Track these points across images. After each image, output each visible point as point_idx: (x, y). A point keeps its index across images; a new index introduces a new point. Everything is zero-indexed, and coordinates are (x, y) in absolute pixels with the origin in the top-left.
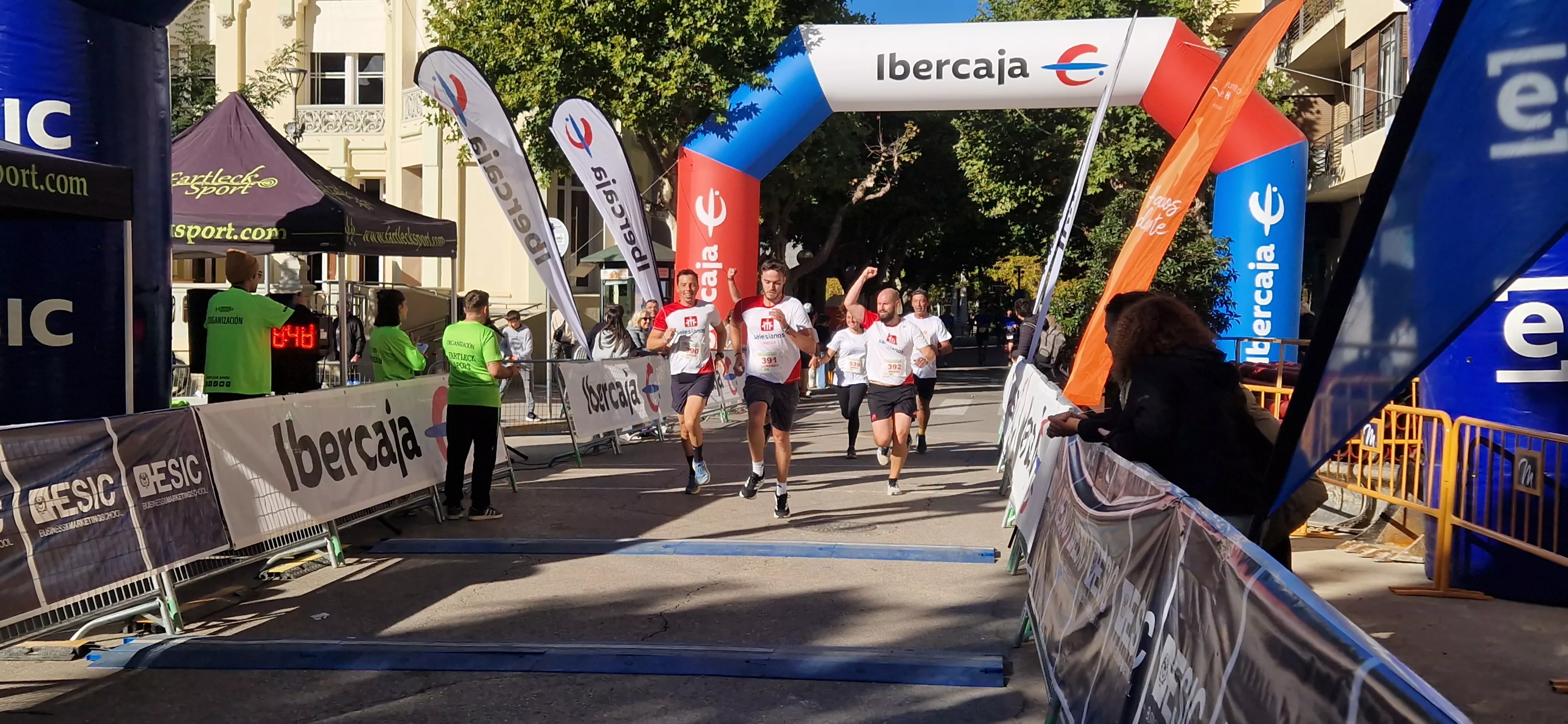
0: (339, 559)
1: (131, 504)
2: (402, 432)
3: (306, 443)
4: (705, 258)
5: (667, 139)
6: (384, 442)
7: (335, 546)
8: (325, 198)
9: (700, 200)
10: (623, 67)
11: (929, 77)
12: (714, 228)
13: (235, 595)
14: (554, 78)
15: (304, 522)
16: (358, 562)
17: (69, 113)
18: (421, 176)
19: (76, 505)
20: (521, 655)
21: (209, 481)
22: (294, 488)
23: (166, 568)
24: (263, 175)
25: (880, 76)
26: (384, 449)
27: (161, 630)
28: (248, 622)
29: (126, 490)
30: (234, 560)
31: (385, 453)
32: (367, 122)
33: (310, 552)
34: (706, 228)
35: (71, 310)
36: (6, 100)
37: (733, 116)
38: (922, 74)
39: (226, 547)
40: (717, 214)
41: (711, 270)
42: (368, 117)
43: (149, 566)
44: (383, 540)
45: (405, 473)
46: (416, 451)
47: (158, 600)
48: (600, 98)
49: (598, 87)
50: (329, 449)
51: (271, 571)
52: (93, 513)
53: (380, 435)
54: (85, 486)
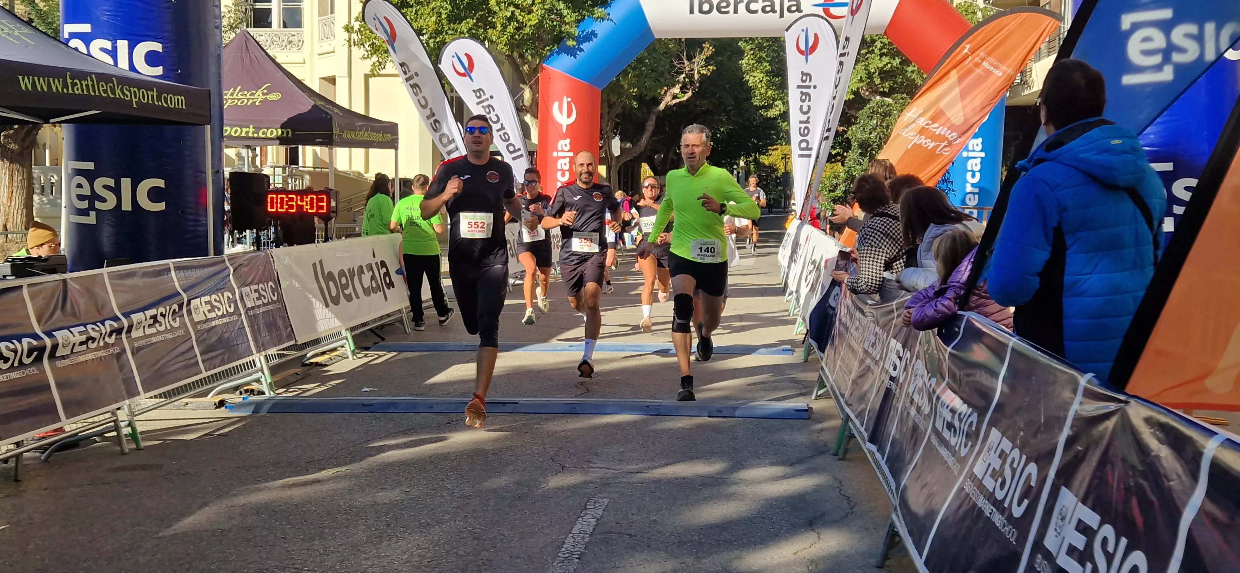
0: (353, 352)
1: (242, 312)
2: (384, 270)
3: (330, 277)
4: (560, 148)
5: (530, 58)
6: (373, 278)
7: (349, 346)
8: (315, 107)
9: (556, 105)
10: (498, 3)
11: (728, 12)
12: (568, 126)
13: (297, 374)
14: (445, 12)
15: (333, 329)
16: (366, 356)
17: (161, 51)
18: (334, 84)
19: (214, 311)
20: (504, 404)
21: (281, 299)
22: (327, 306)
23: (264, 353)
24: (270, 91)
25: (692, 12)
26: (373, 281)
27: (263, 393)
28: (313, 389)
29: (239, 302)
30: (286, 355)
31: (374, 285)
32: (290, 42)
33: (335, 349)
34: (561, 125)
35: (164, 187)
36: (118, 41)
37: (580, 40)
38: (723, 10)
39: (293, 342)
40: (569, 115)
41: (565, 157)
42: (290, 38)
43: (254, 351)
44: (375, 344)
45: (386, 299)
46: (391, 285)
47: (260, 373)
48: (480, 27)
49: (477, 19)
50: (344, 281)
51: (312, 361)
52: (223, 316)
53: (371, 272)
54: (218, 299)
